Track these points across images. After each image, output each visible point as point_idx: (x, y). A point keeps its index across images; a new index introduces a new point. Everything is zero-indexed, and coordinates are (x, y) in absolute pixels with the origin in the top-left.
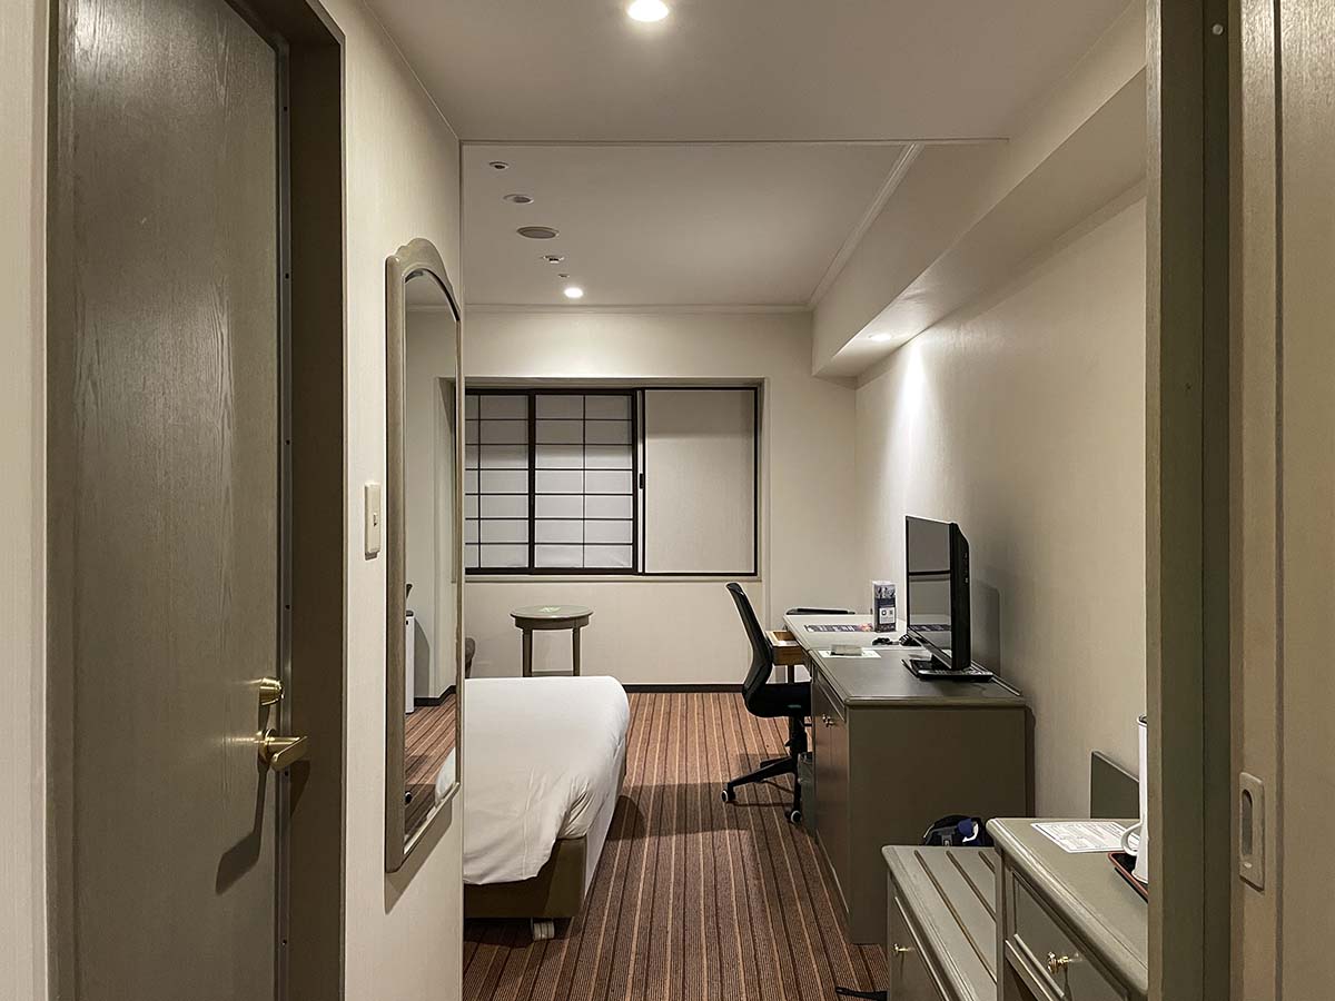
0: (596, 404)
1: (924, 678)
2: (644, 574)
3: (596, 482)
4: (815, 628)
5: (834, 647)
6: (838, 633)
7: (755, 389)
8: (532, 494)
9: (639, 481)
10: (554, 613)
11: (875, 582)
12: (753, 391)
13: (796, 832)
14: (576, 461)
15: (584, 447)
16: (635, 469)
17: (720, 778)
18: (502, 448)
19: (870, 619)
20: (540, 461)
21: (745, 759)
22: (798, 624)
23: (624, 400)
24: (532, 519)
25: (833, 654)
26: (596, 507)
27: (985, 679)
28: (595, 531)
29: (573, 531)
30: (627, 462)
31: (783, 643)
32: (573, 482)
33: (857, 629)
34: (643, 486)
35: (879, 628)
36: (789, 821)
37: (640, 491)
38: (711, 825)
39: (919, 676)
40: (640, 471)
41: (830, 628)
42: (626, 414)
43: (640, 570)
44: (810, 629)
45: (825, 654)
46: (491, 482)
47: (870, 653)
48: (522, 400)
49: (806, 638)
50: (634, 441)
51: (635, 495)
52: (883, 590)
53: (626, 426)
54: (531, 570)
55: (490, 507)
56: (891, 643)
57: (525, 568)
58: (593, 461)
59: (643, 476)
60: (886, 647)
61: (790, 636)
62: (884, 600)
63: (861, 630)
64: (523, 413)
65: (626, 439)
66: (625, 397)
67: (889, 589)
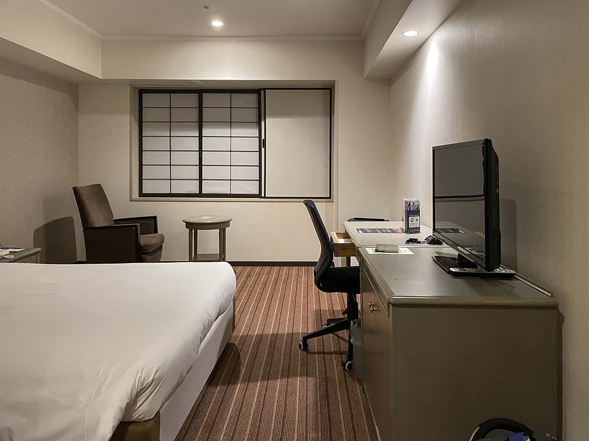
0: (238, 99)
1: (455, 275)
2: (265, 197)
3: (237, 144)
4: (364, 231)
5: (378, 245)
6: (380, 234)
7: (330, 89)
8: (201, 151)
9: (262, 143)
10: (208, 219)
11: (406, 199)
12: (328, 89)
13: (349, 379)
14: (226, 132)
15: (231, 124)
16: (260, 137)
17: (301, 329)
18: (184, 124)
19: (401, 225)
20: (206, 132)
21: (319, 313)
22: (353, 228)
23: (254, 96)
24: (201, 165)
25: (377, 251)
26: (237, 159)
27: (509, 277)
28: (238, 173)
29: (225, 173)
30: (255, 132)
31: (342, 241)
32: (224, 144)
33: (393, 231)
34: (265, 147)
35: (408, 230)
36: (344, 369)
37: (263, 149)
38: (288, 373)
39: (450, 272)
40: (263, 138)
41: (374, 231)
42: (255, 105)
43: (263, 195)
44: (360, 231)
45: (371, 251)
46: (177, 144)
47: (405, 250)
48: (195, 96)
49: (358, 238)
50: (259, 120)
51: (260, 152)
52: (412, 204)
53: (255, 111)
54: (200, 195)
55: (177, 158)
56: (419, 242)
57: (197, 194)
58: (236, 132)
59: (264, 140)
60: (416, 245)
61: (346, 236)
62: (412, 211)
63: (395, 232)
64: (196, 104)
65: (255, 119)
66: (255, 94)
67: (416, 203)
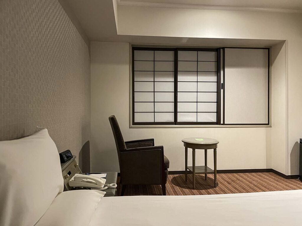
2: (224, 124)
3: (202, 87)
7: (269, 49)
8: (176, 92)
9: (221, 86)
14: (194, 78)
15: (197, 72)
16: (218, 82)
18: (164, 73)
20: (180, 78)
24: (176, 102)
29: (193, 107)
30: (214, 78)
32: (192, 87)
34: (223, 88)
46: (159, 87)
50: (218, 70)
55: (159, 97)
57: (173, 122)
58: (201, 78)
59: (223, 84)
64: (172, 58)
65: (214, 69)
